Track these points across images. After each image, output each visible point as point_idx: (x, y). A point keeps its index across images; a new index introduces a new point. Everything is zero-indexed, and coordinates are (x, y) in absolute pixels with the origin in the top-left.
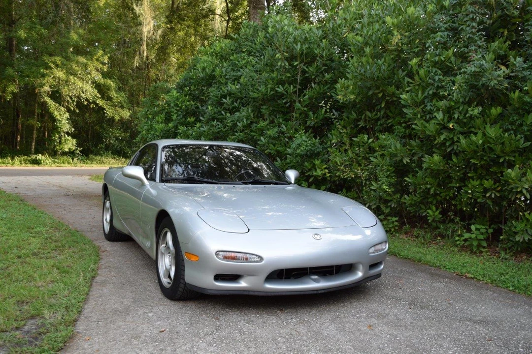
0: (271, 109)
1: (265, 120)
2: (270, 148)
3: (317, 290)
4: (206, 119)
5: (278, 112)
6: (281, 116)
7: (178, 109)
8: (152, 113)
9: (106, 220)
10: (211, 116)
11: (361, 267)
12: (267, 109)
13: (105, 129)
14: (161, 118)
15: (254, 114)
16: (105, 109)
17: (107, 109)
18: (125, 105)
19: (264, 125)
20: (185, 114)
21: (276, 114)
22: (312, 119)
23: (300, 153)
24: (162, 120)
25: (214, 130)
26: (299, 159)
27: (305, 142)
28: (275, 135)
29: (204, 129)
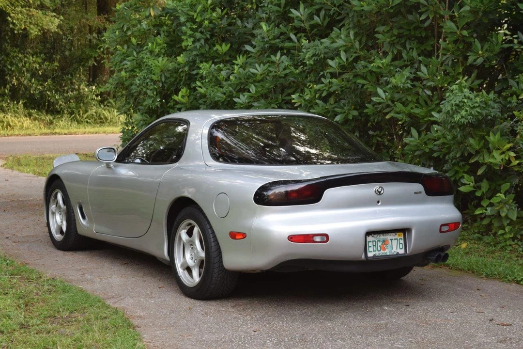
0: (395, 32)
2: (398, 110)
4: (257, 48)
5: (409, 38)
6: (414, 44)
7: (195, 27)
8: (136, 34)
10: (267, 42)
12: (388, 32)
14: (158, 44)
15: (360, 41)
19: (383, 64)
20: (208, 36)
21: (405, 43)
22: (480, 52)
23: (461, 122)
24: (161, 49)
25: (276, 72)
26: (457, 132)
27: (469, 101)
28: (406, 85)
29: (257, 69)
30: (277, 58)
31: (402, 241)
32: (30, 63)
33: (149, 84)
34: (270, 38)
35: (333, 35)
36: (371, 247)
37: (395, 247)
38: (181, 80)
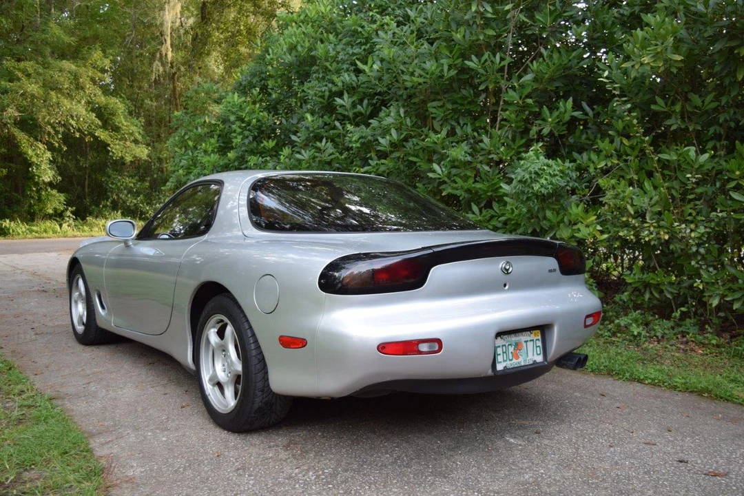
0: (450, 106)
1: (435, 130)
4: (303, 138)
5: (463, 113)
6: (468, 120)
7: (244, 125)
8: (193, 138)
10: (312, 132)
12: (442, 107)
14: (211, 144)
15: (411, 121)
19: (438, 138)
20: (256, 134)
21: (459, 118)
22: (550, 120)
23: (540, 192)
24: (214, 148)
25: (321, 157)
26: (535, 205)
27: (548, 168)
28: (466, 159)
30: (322, 145)
31: (539, 343)
34: (315, 128)
35: (382, 114)
36: (500, 354)
37: (530, 353)
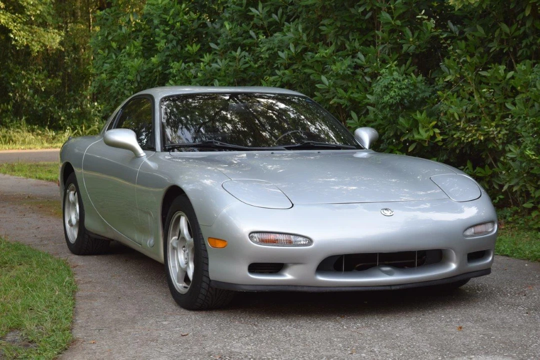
0: (339, 24)
1: (328, 45)
2: (340, 95)
3: (390, 286)
4: (221, 46)
5: (352, 30)
6: (356, 36)
7: (167, 29)
8: (116, 39)
9: (70, 222)
10: (230, 40)
11: (454, 255)
12: (332, 25)
13: (10, 72)
14: (135, 46)
15: (308, 35)
16: (11, 31)
17: (14, 31)
18: (49, 19)
19: (326, 53)
20: (180, 38)
21: (348, 34)
22: (411, 39)
23: (390, 102)
24: (139, 51)
25: (236, 66)
26: (387, 112)
27: (397, 83)
28: (346, 72)
29: (219, 65)
30: (238, 53)
32: (33, 80)
33: (127, 84)
34: (233, 36)
35: (284, 29)
38: (155, 80)
